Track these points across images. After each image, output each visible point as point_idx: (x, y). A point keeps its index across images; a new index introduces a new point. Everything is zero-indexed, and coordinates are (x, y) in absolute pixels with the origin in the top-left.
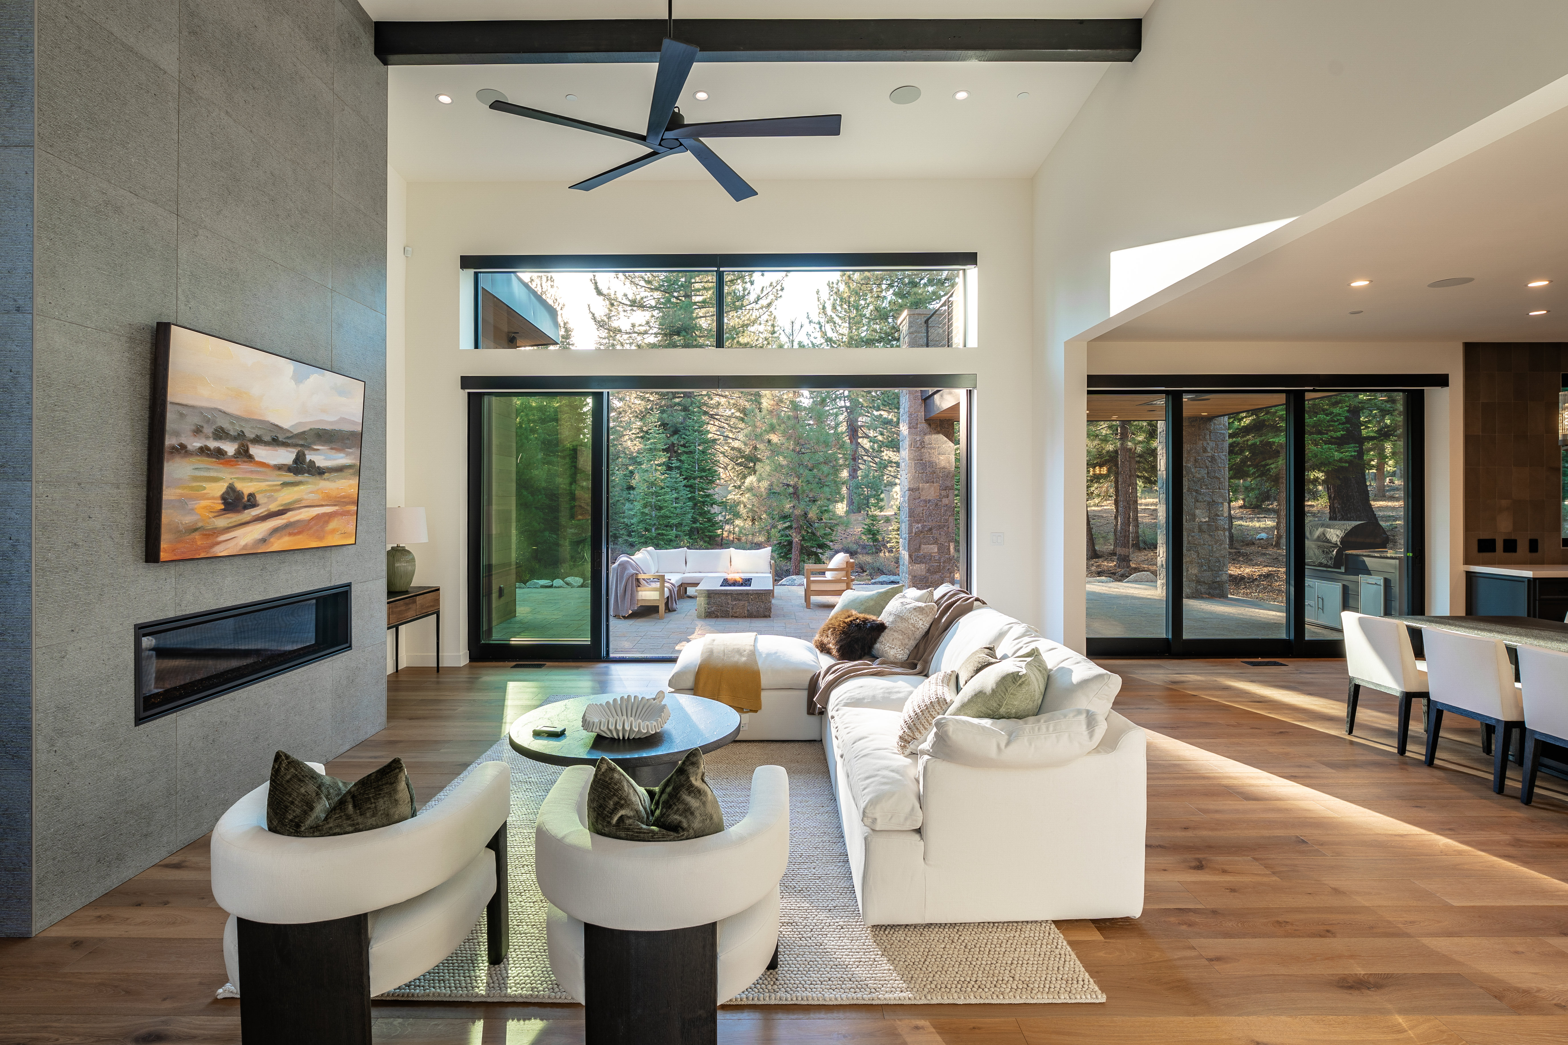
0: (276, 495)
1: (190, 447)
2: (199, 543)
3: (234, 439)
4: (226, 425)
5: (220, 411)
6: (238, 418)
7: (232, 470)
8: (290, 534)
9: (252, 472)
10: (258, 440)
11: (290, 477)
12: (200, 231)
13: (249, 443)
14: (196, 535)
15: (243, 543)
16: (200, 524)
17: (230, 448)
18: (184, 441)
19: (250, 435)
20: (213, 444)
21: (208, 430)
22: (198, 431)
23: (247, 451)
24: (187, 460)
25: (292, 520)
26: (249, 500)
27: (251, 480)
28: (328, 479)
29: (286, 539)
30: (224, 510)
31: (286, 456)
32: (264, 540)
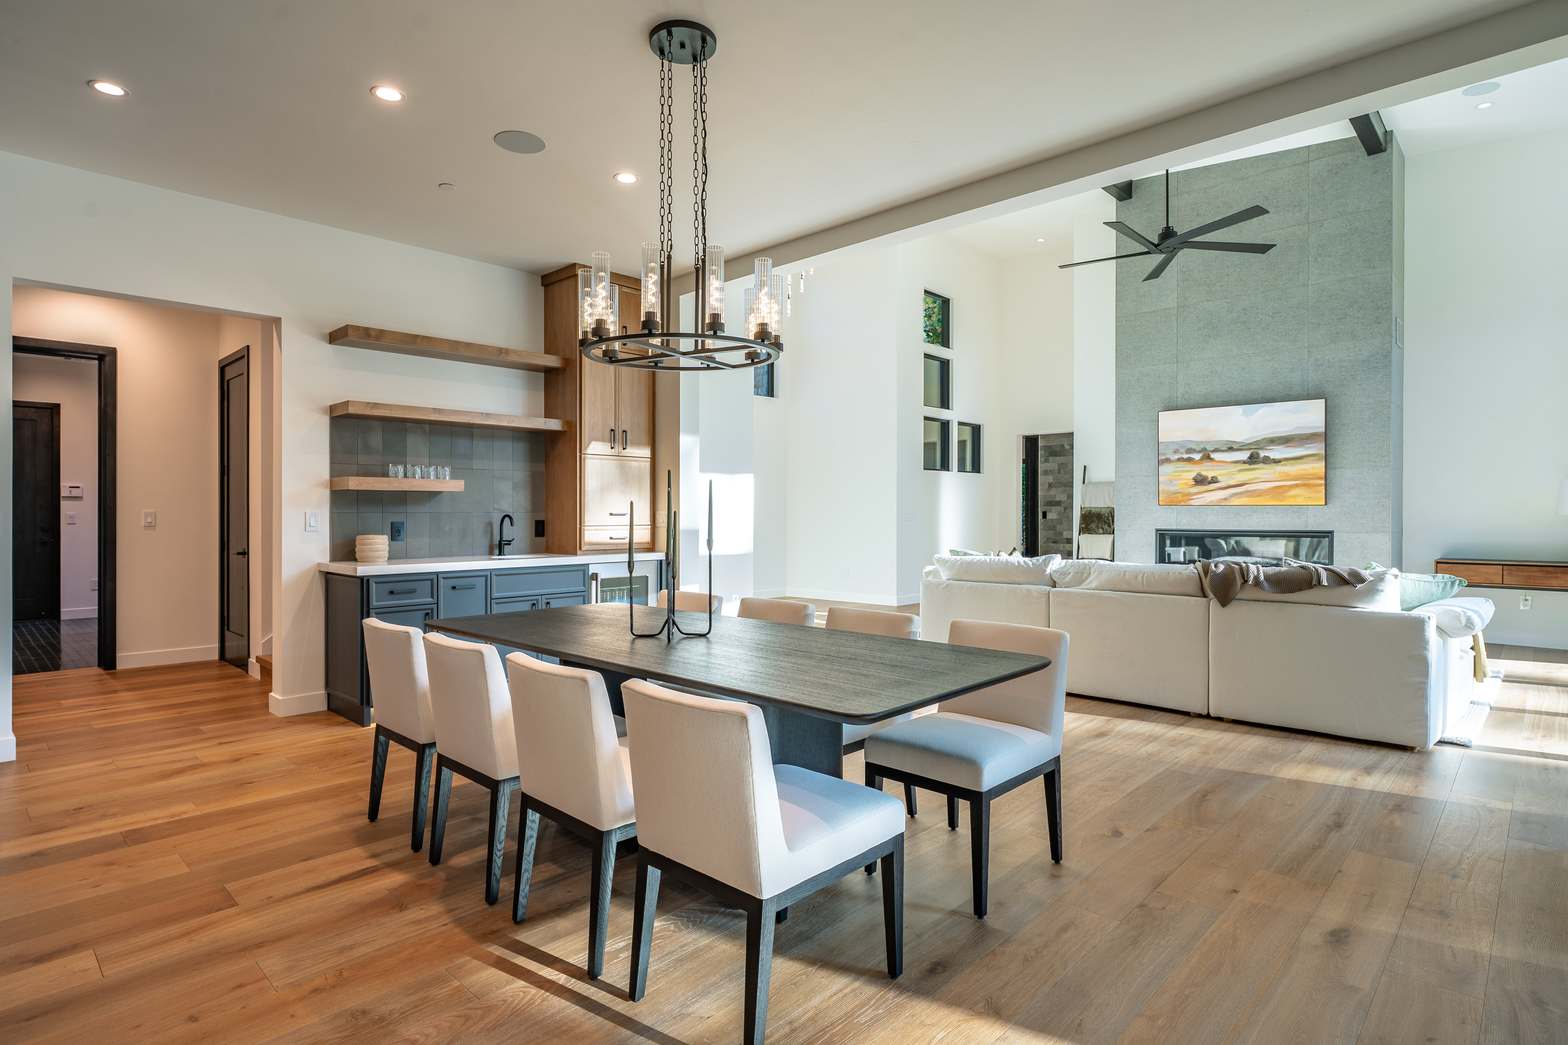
0: (1234, 476)
1: (1172, 459)
2: (1180, 499)
3: (1200, 452)
4: (1193, 446)
5: (1189, 441)
6: (1201, 442)
7: (1199, 466)
8: (1248, 497)
9: (1213, 466)
10: (1216, 450)
11: (1247, 466)
12: (1191, 363)
13: (1210, 453)
14: (1179, 495)
15: (1209, 500)
16: (1180, 491)
17: (1197, 457)
18: (1168, 456)
19: (1209, 448)
20: (1185, 456)
21: (1183, 450)
22: (1176, 451)
23: (1209, 456)
24: (1171, 464)
25: (1249, 489)
26: (1212, 480)
27: (1213, 470)
28: (1285, 465)
29: (1246, 499)
30: (1195, 484)
31: (1244, 455)
32: (1226, 499)
